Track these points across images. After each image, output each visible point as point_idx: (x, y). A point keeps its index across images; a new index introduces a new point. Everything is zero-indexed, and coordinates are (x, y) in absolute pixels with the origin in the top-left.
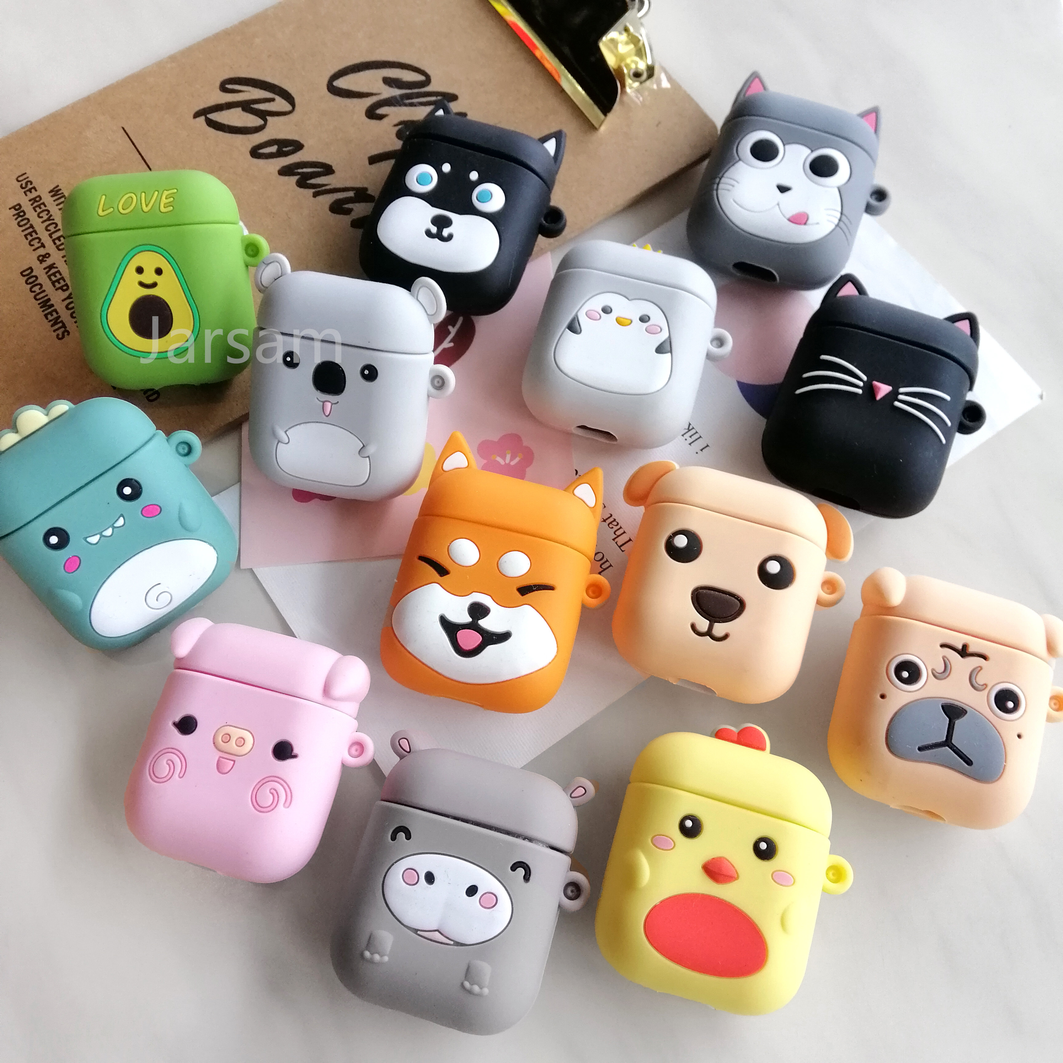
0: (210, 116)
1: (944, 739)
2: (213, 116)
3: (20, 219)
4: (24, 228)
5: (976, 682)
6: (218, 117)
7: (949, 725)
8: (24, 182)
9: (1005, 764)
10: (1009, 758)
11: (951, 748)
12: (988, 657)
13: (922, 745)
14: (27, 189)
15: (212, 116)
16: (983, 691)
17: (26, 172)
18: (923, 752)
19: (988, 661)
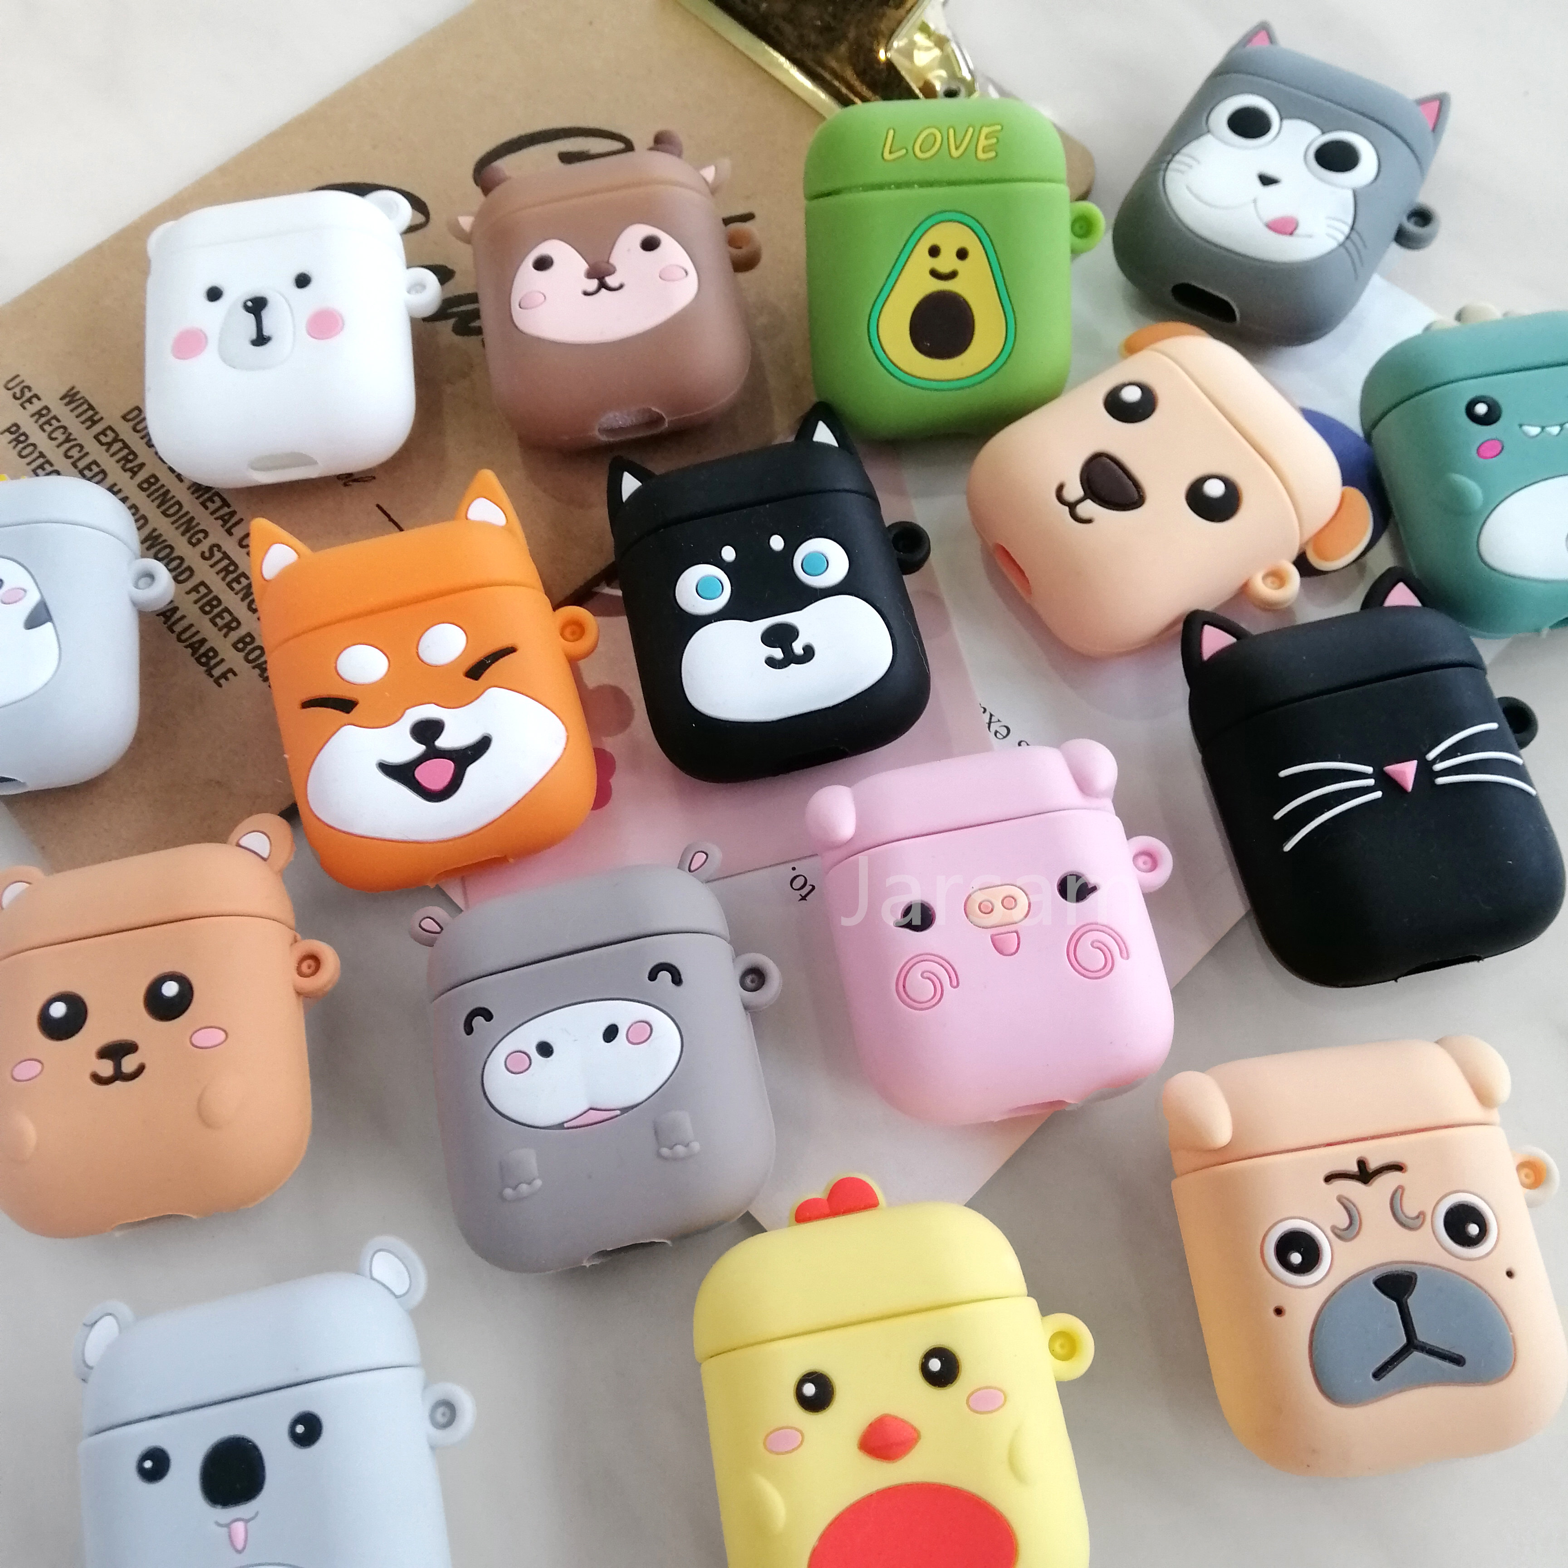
1: (1405, 1340)
3: (21, 446)
4: (29, 459)
5: (1405, 1216)
7: (1401, 1312)
8: (17, 391)
11: (1422, 1351)
12: (1403, 1164)
14: (24, 399)
17: (20, 374)
18: (1383, 1379)
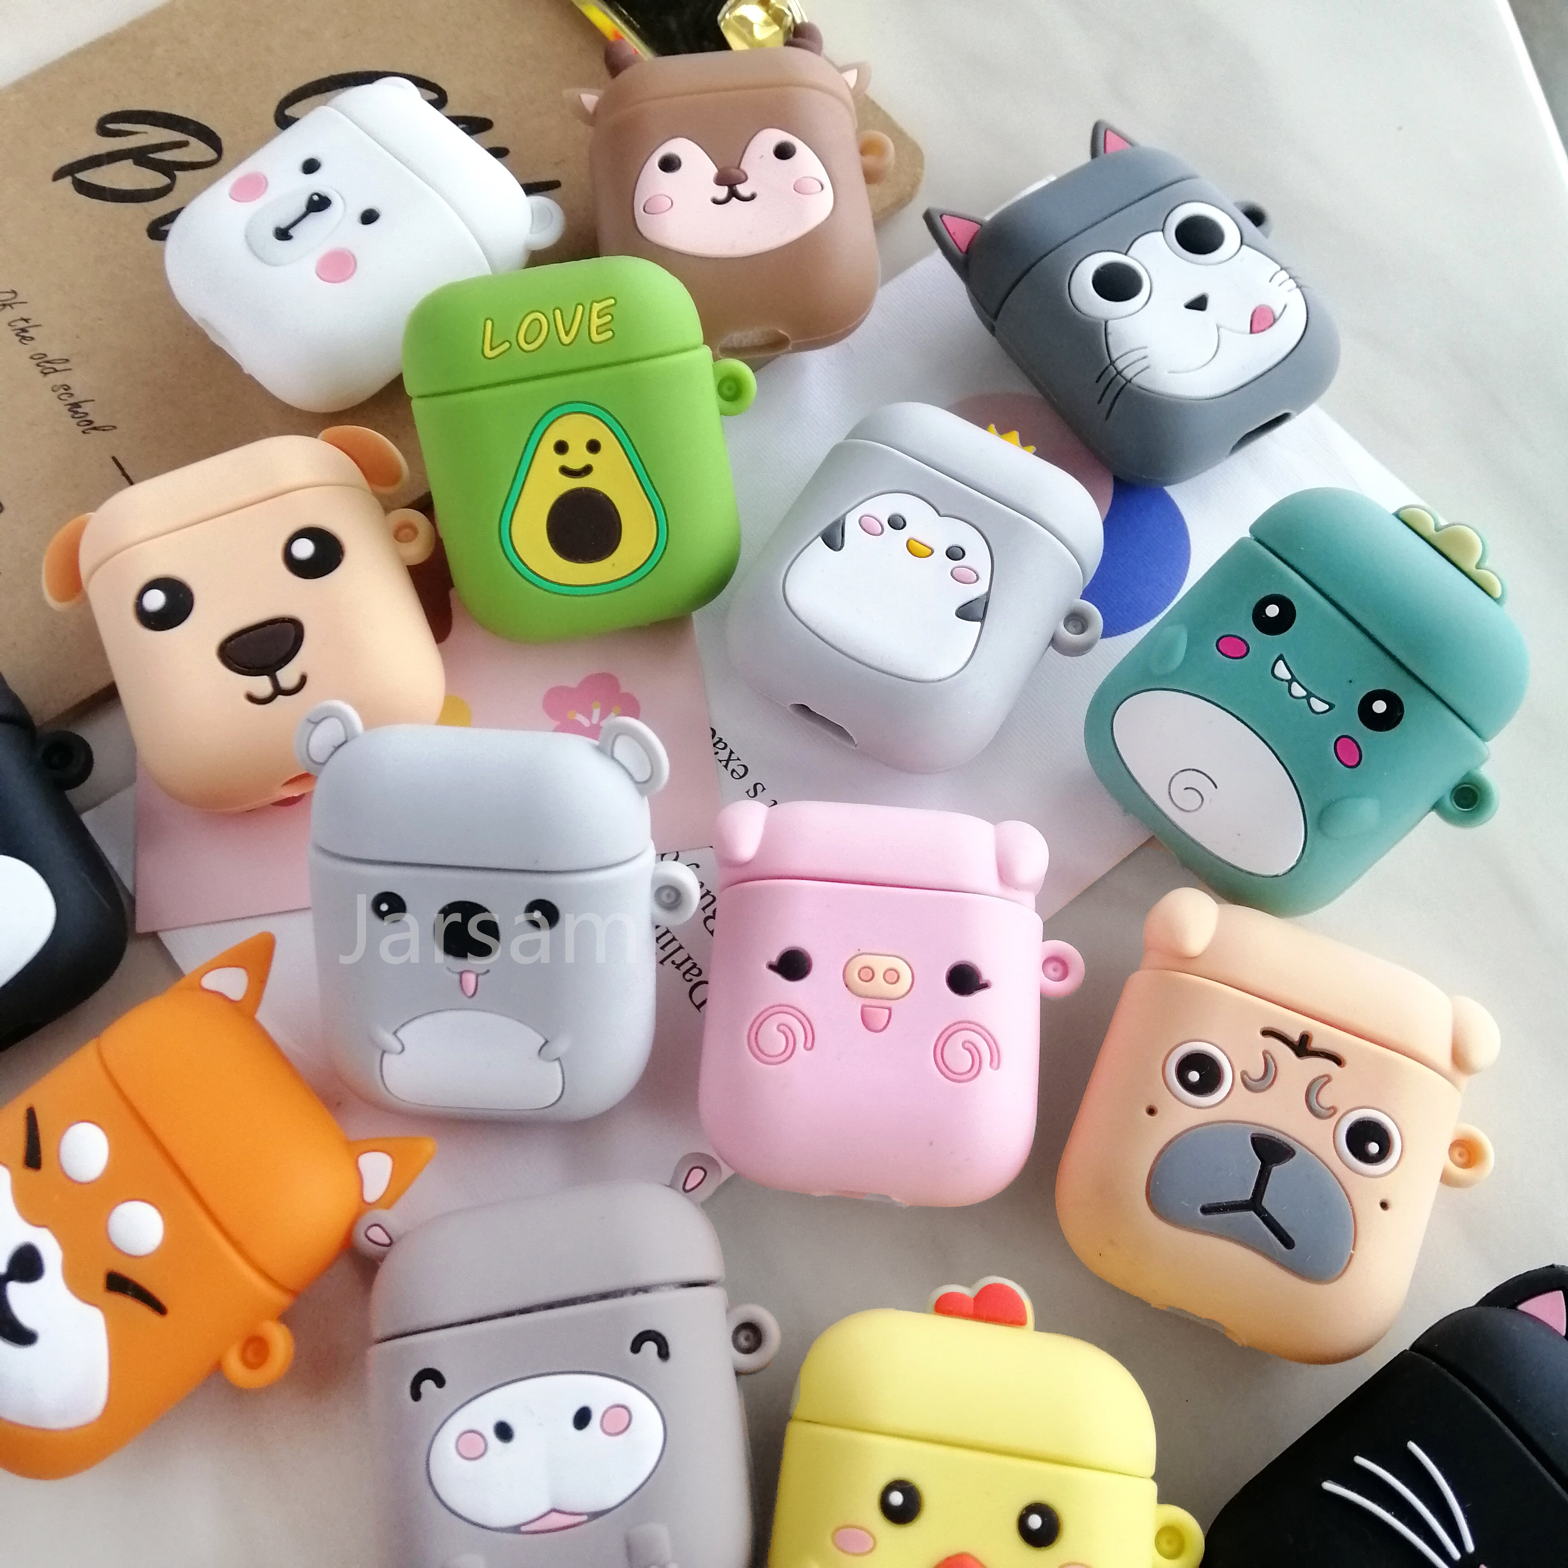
0: (82, 176)
1: (1249, 1197)
2: (87, 176)
5: (1317, 1102)
6: (92, 176)
7: (1261, 1172)
9: (1352, 1251)
10: (1362, 1241)
11: (1259, 1215)
12: (1343, 1060)
13: (1208, 1204)
15: (84, 176)
16: (1328, 1120)
18: (1208, 1216)
19: (1342, 1067)
